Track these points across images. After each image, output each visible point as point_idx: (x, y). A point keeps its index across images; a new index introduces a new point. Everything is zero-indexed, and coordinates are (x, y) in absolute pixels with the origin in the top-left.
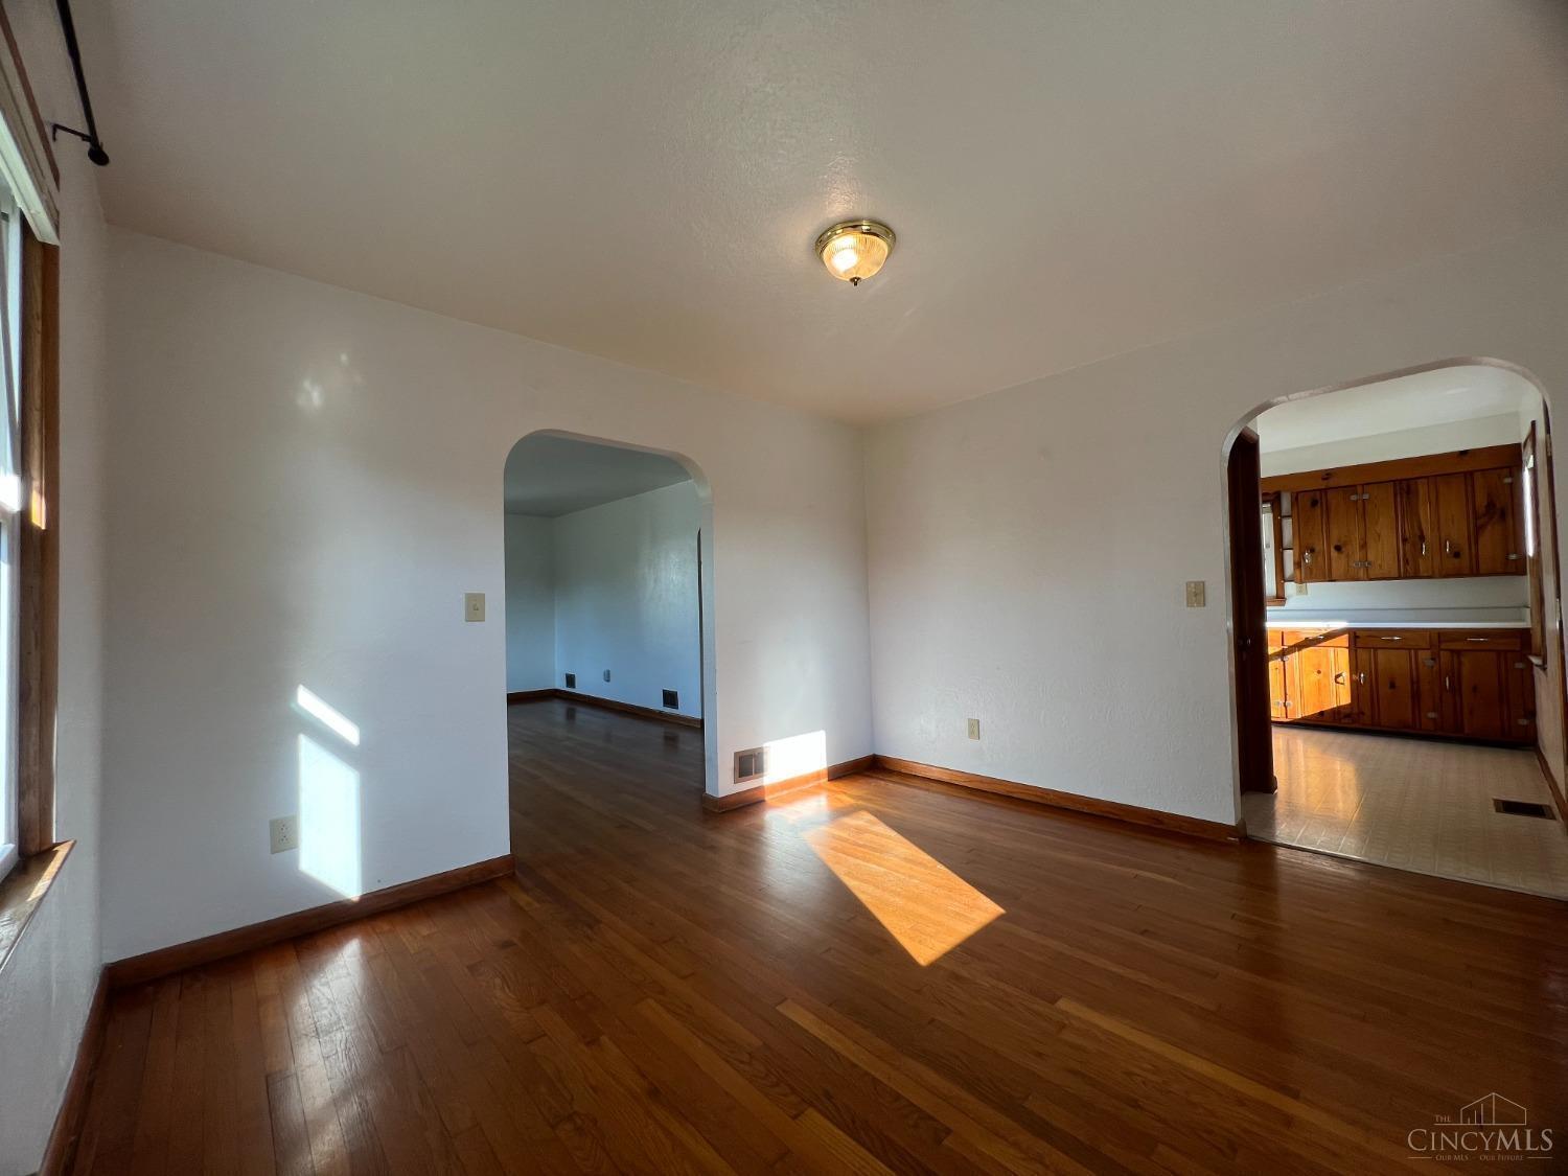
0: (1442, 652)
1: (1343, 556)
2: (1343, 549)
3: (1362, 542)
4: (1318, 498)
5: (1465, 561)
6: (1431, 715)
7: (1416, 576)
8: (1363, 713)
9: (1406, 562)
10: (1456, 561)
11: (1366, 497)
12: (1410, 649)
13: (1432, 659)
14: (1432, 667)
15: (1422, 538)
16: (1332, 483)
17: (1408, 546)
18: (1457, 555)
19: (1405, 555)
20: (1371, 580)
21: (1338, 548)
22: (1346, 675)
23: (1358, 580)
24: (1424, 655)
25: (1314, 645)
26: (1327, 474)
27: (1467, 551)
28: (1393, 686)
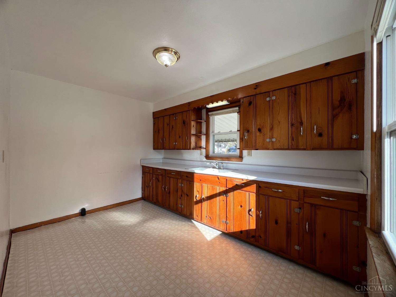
0: (305, 204)
1: (261, 134)
2: (262, 131)
3: (271, 126)
4: (252, 100)
5: (325, 139)
6: (297, 247)
7: (297, 148)
8: (261, 237)
9: (293, 139)
10: (319, 139)
11: (274, 98)
12: (287, 199)
13: (300, 208)
14: (299, 213)
15: (301, 123)
16: (258, 91)
17: (294, 129)
18: (320, 135)
19: (292, 134)
20: (274, 149)
21: (260, 130)
22: (253, 210)
23: (268, 149)
24: (295, 204)
25: (239, 189)
26: (257, 86)
27: (326, 132)
28: (276, 222)
